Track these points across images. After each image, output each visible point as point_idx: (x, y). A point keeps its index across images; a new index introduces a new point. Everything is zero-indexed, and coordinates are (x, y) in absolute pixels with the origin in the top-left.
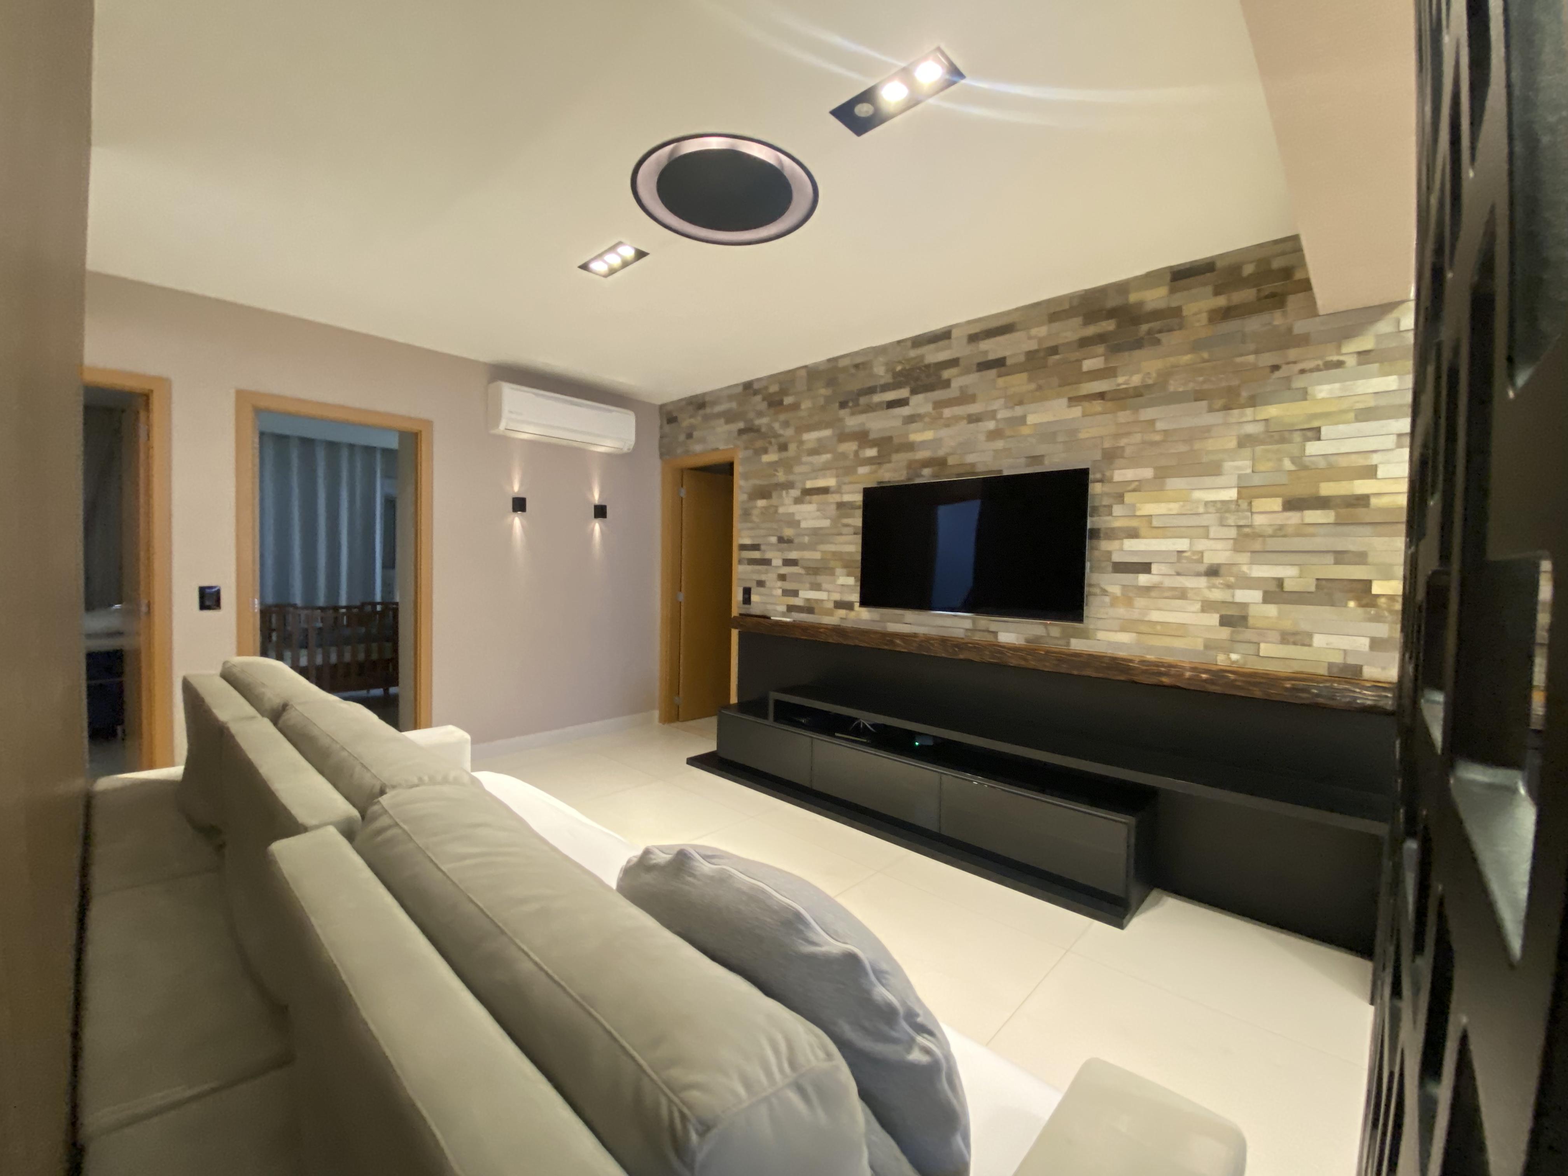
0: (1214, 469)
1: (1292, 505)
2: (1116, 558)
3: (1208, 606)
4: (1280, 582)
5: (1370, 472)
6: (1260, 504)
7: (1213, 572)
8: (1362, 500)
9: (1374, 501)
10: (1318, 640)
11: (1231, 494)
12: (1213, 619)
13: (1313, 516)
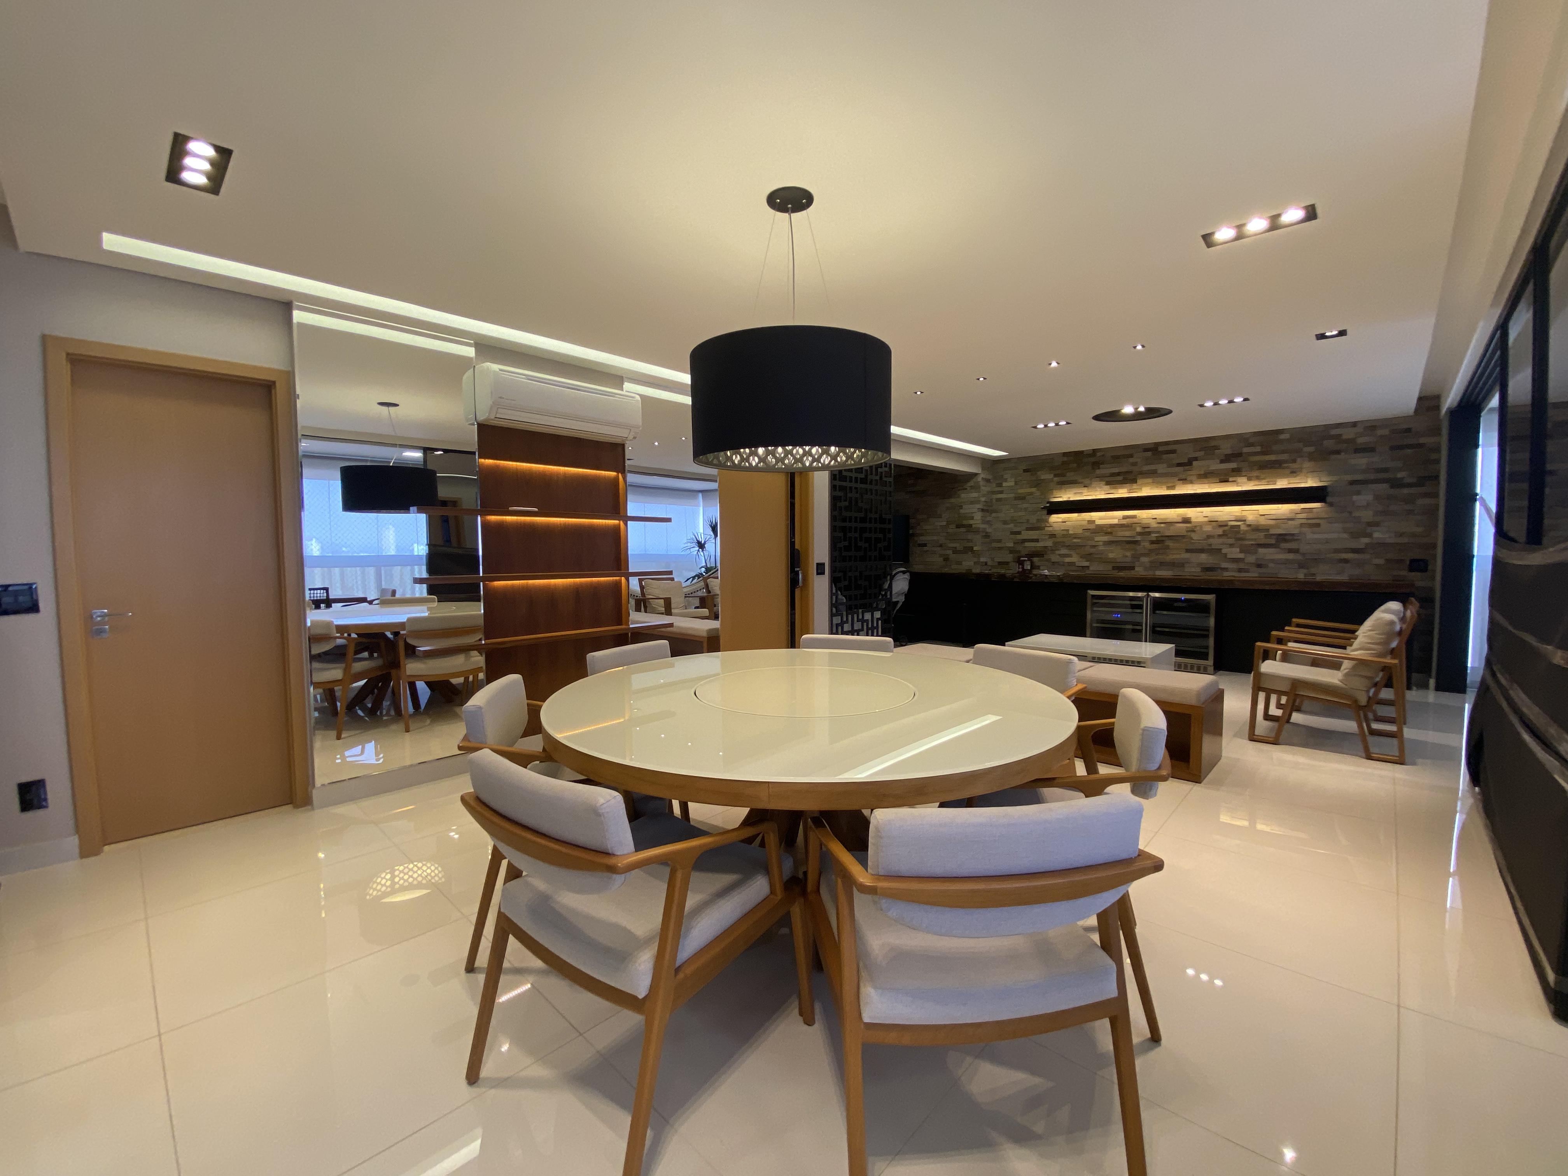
0: (940, 516)
1: (958, 527)
2: (919, 542)
3: (941, 556)
4: (956, 548)
5: (972, 518)
6: (951, 526)
7: (941, 546)
8: (971, 525)
9: (974, 526)
10: (964, 563)
11: (944, 523)
12: (942, 559)
13: (963, 530)
